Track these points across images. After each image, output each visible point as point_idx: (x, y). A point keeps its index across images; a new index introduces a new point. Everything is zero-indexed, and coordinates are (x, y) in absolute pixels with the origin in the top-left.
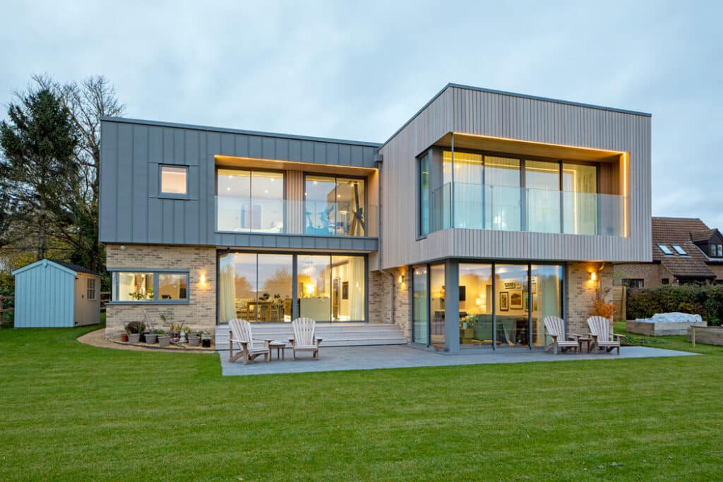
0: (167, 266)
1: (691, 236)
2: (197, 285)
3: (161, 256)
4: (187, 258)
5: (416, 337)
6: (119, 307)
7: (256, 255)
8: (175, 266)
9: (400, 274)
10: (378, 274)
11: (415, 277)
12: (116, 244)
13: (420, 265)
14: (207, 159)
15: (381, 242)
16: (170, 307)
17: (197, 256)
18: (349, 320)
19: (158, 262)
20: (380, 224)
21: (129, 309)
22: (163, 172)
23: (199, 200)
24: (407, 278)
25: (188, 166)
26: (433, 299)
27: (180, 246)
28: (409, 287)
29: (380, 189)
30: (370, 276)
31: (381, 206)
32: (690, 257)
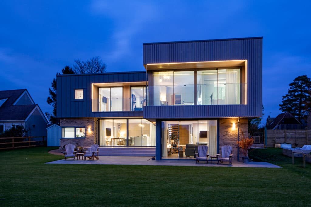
0: (78, 126)
2: (88, 132)
3: (76, 121)
4: (85, 122)
8: (81, 125)
12: (62, 119)
14: (89, 85)
16: (79, 140)
17: (88, 121)
18: (150, 146)
21: (66, 141)
22: (76, 92)
23: (87, 101)
25: (84, 88)
27: (82, 118)
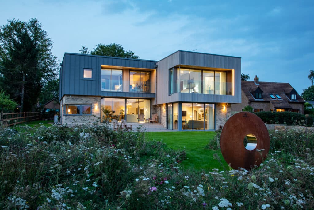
0: (84, 103)
1: (284, 91)
2: (94, 109)
4: (91, 100)
5: (168, 127)
6: (69, 116)
7: (112, 99)
8: (87, 103)
9: (163, 106)
10: (155, 106)
11: (168, 107)
12: (69, 95)
13: (170, 103)
14: (99, 66)
15: (157, 95)
17: (94, 99)
19: (82, 101)
20: (156, 89)
22: (84, 71)
23: (96, 81)
24: (166, 107)
25: (93, 69)
26: (174, 116)
27: (89, 96)
28: (166, 111)
29: (156, 77)
30: (152, 107)
31: (156, 83)
32: (283, 100)
